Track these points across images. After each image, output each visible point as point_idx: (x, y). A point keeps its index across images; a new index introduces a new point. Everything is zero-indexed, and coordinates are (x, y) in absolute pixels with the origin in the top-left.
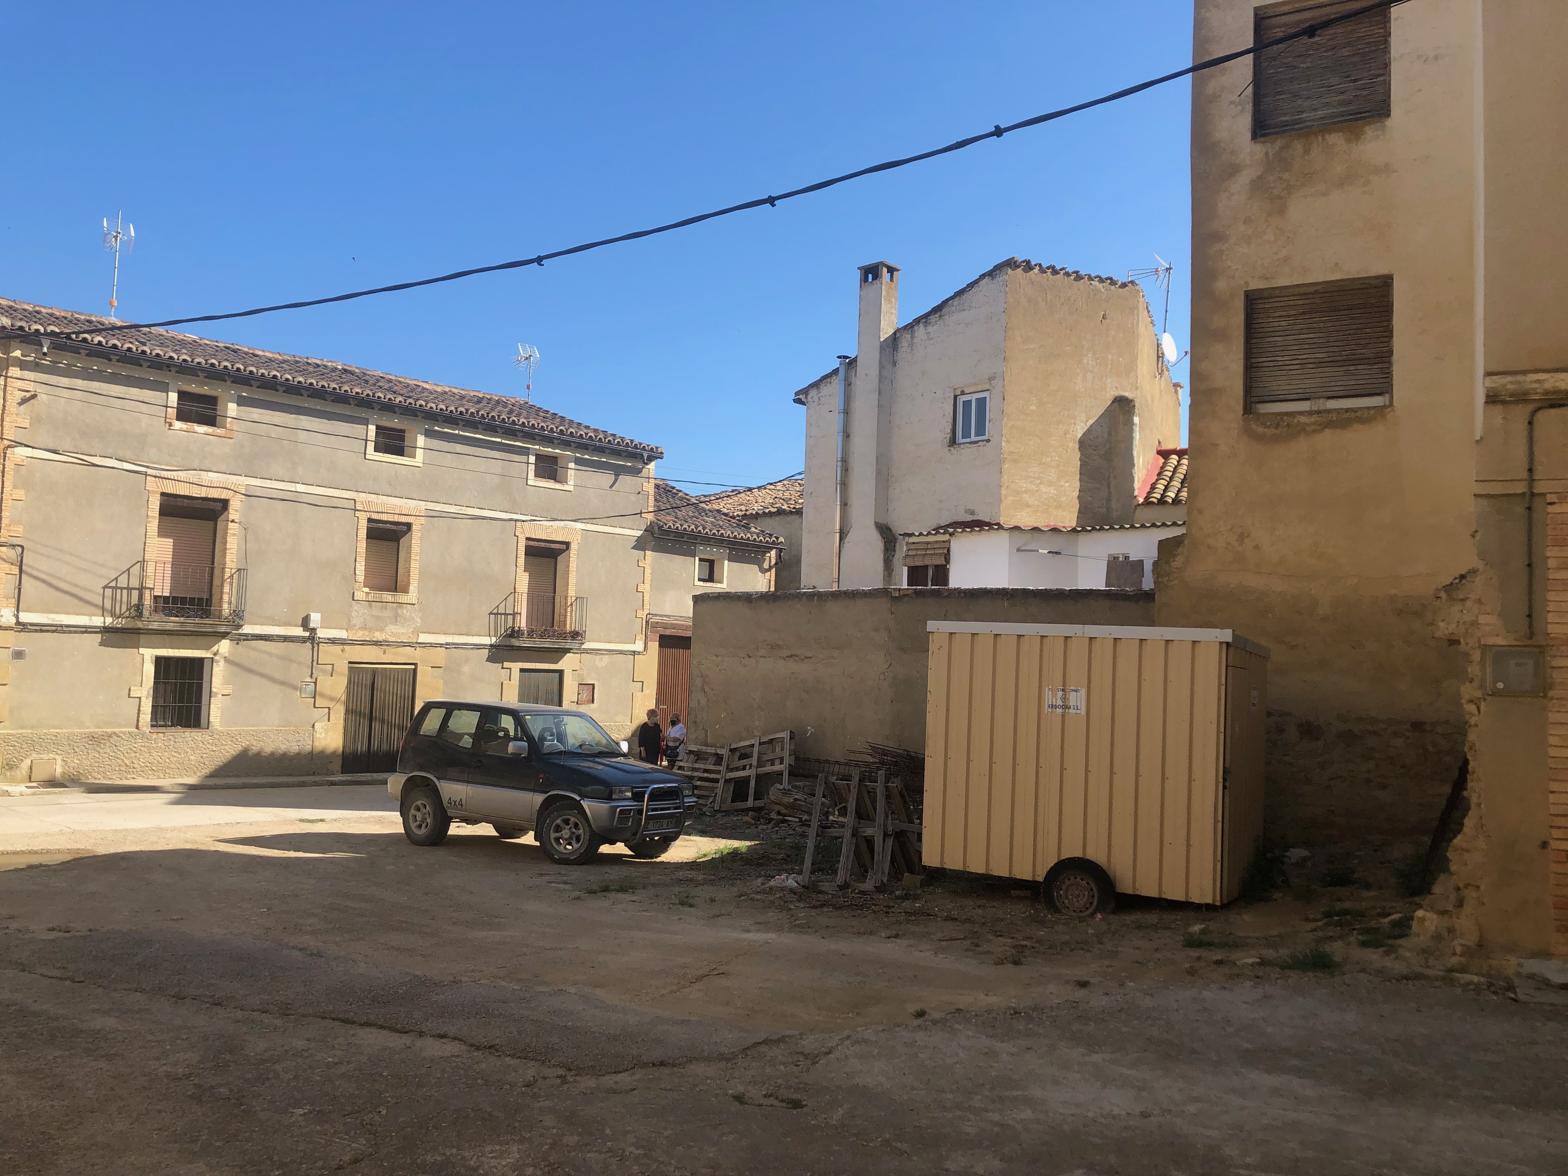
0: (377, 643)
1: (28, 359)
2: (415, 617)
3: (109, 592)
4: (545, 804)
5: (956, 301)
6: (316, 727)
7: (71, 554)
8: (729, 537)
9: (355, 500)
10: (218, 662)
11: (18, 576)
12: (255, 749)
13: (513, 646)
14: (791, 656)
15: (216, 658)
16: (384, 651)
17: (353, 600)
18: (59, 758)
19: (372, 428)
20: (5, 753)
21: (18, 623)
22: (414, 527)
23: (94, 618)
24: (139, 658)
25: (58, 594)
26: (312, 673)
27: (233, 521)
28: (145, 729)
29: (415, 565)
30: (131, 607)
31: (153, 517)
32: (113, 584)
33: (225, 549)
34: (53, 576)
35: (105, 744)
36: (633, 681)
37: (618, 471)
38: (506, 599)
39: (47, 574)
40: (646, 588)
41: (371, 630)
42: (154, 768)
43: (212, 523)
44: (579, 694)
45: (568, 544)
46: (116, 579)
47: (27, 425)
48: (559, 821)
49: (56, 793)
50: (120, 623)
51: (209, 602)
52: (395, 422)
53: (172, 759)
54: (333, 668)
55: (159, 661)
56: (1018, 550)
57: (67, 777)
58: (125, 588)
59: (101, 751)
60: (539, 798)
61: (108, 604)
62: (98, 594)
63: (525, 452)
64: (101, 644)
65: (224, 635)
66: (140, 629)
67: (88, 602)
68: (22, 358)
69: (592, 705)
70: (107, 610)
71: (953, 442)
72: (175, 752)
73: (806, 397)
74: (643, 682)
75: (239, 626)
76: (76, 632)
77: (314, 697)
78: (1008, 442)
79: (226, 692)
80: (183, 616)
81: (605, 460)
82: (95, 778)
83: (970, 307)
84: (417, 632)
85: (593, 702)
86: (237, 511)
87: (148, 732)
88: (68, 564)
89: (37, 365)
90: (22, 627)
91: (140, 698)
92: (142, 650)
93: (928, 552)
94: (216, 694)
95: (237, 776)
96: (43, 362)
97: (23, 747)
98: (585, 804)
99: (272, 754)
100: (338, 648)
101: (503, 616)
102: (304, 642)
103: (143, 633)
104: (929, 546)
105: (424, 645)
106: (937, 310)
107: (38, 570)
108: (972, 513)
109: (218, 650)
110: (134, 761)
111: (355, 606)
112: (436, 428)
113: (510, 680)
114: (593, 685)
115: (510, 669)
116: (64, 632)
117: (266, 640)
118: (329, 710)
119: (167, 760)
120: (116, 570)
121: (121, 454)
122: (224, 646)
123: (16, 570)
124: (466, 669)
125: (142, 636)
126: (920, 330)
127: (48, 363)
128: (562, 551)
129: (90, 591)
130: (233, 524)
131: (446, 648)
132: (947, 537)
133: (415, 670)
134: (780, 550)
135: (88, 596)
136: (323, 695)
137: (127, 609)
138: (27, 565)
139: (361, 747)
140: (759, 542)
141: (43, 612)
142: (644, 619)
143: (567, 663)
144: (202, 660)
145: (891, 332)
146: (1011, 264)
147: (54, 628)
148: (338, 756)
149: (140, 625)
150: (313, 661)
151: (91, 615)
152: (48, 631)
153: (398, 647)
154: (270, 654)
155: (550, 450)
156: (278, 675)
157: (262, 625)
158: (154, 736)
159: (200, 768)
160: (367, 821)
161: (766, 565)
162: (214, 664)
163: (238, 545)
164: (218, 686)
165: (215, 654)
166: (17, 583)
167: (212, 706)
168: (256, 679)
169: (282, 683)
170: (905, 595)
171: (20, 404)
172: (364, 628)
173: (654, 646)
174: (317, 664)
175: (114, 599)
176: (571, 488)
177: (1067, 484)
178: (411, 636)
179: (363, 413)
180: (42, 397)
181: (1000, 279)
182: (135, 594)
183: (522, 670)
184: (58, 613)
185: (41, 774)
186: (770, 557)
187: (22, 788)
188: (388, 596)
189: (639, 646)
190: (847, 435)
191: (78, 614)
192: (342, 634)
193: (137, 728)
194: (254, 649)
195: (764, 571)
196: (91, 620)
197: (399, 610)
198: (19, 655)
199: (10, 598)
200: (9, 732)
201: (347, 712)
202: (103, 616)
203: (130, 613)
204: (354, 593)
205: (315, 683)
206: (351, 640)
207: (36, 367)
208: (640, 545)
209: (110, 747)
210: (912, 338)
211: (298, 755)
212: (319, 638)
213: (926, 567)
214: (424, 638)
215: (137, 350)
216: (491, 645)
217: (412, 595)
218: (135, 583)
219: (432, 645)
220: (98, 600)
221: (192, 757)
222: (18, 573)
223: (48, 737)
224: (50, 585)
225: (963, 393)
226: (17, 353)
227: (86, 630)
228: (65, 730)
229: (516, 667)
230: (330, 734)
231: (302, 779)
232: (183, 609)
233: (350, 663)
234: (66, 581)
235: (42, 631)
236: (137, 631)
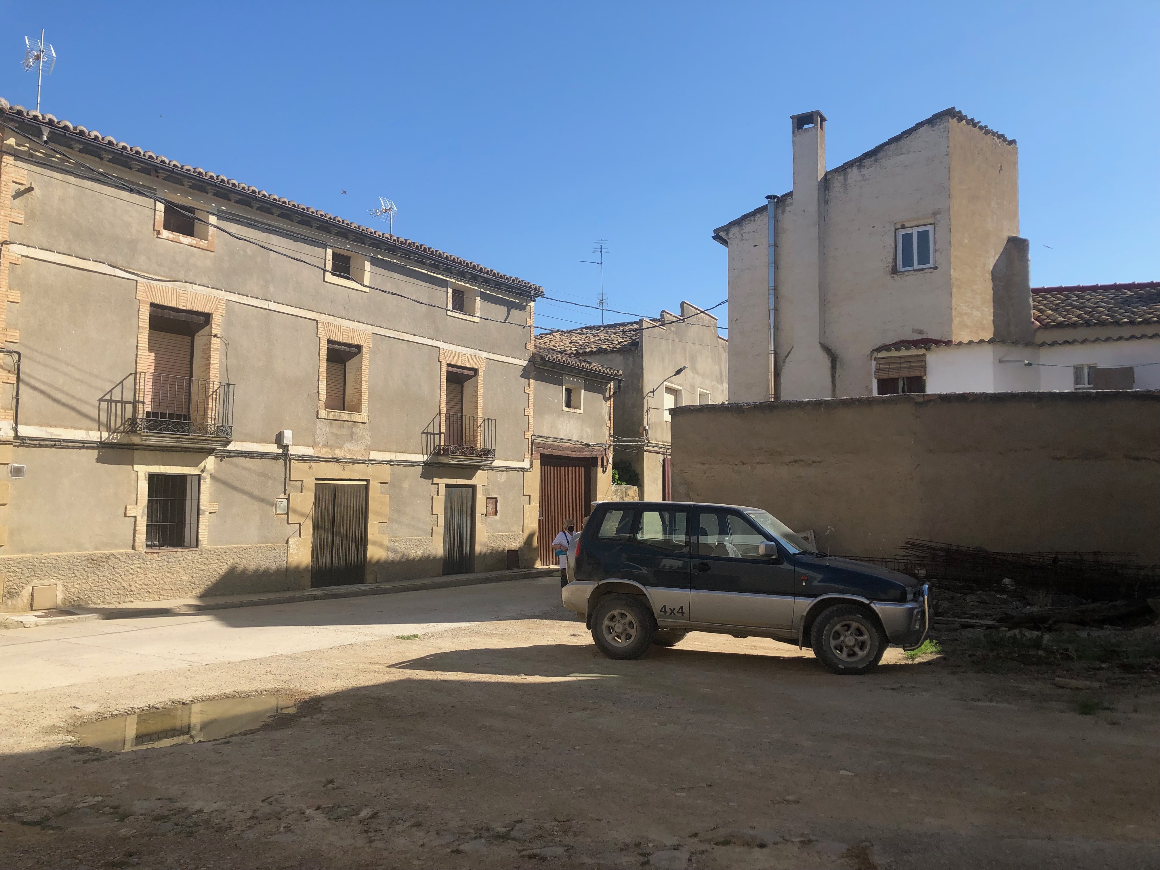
0: (337, 460)
1: (22, 148)
2: (366, 436)
3: (104, 405)
5: (893, 146)
6: (290, 543)
7: (67, 364)
8: (587, 368)
9: (317, 321)
10: (205, 479)
11: (15, 385)
12: (240, 568)
13: (440, 463)
15: (204, 475)
16: (344, 468)
17: (318, 418)
18: (60, 583)
19: (330, 252)
20: (6, 580)
21: (17, 437)
22: (364, 350)
23: (91, 433)
24: (133, 476)
25: (55, 405)
26: (285, 490)
27: (215, 336)
28: (141, 549)
29: (365, 386)
30: (125, 422)
31: (143, 328)
32: (108, 397)
33: (209, 364)
34: (51, 386)
35: (103, 567)
36: (524, 495)
37: (510, 306)
38: (433, 420)
39: (45, 383)
40: (530, 412)
41: (332, 447)
42: (149, 590)
43: (190, 338)
44: (487, 506)
45: (476, 371)
46: (111, 391)
47: (20, 219)
50: (116, 438)
51: (187, 417)
52: (346, 248)
53: (165, 580)
54: (302, 484)
55: (152, 478)
57: (67, 603)
58: (119, 402)
59: (100, 574)
61: (104, 418)
62: (94, 406)
63: (444, 284)
64: (98, 460)
65: (210, 452)
66: (134, 445)
67: (87, 416)
68: (16, 147)
69: (496, 517)
70: (103, 424)
71: (894, 271)
72: (168, 572)
73: (727, 234)
74: (530, 496)
75: (228, 442)
76: (73, 448)
77: (287, 514)
79: (213, 510)
80: (178, 431)
81: (501, 296)
82: (95, 603)
83: (909, 151)
84: (369, 449)
85: (496, 514)
86: (218, 325)
87: (143, 552)
88: (65, 374)
89: (31, 155)
90: (21, 441)
91: (135, 517)
92: (136, 467)
93: (902, 365)
94: (204, 511)
95: (224, 595)
96: (37, 153)
97: (24, 572)
98: (877, 607)
99: (256, 572)
100: (306, 465)
101: (432, 435)
102: (278, 459)
103: (137, 449)
104: (903, 360)
105: (375, 462)
106: (873, 154)
107: (35, 378)
108: (921, 332)
109: (205, 468)
110: (132, 584)
111: (320, 424)
112: (379, 256)
113: (438, 495)
114: (496, 498)
115: (438, 484)
116: (63, 447)
117: (246, 457)
118: (300, 526)
119: (162, 582)
120: (111, 382)
121: (113, 261)
122: (210, 462)
123: (13, 379)
124: (406, 485)
125: (136, 452)
126: (854, 173)
127: (41, 155)
128: (470, 377)
129: (86, 403)
130: (215, 339)
131: (391, 465)
132: (923, 351)
133: (367, 487)
134: (620, 381)
135: (85, 409)
136: (295, 511)
137: (122, 424)
138: (25, 373)
139: (326, 561)
140: (607, 374)
141: (41, 425)
142: (530, 439)
143: (479, 479)
144: (182, 479)
145: (823, 174)
146: (951, 113)
147: (53, 443)
148: (309, 571)
149: (136, 440)
150: (286, 477)
151: (88, 429)
152: (47, 446)
153: (354, 463)
154: (249, 470)
155: (462, 283)
156: (256, 492)
157: (242, 441)
158: (149, 557)
159: (191, 588)
161: (607, 395)
162: (202, 481)
163: (220, 360)
164: (205, 503)
165: (203, 471)
166: (15, 394)
167: (200, 524)
168: (238, 496)
169: (262, 500)
171: (15, 197)
172: (326, 445)
173: (537, 463)
174: (290, 480)
175: (109, 412)
176: (477, 320)
178: (364, 453)
179: (322, 236)
180: (37, 191)
181: (940, 127)
182: (129, 408)
183: (447, 486)
184: (55, 426)
185: (42, 601)
186: (610, 388)
187: (30, 618)
188: (345, 415)
189: (526, 464)
191: (76, 428)
192: (308, 451)
193: (134, 548)
194: (236, 465)
195: (606, 399)
196: (88, 434)
197: (354, 429)
198: (17, 472)
199: (8, 409)
200: (10, 556)
201: (317, 527)
202: (99, 430)
203: (124, 428)
204: (318, 411)
205: (288, 499)
206: (317, 457)
207: (29, 158)
208: (526, 374)
209: (108, 569)
210: (845, 179)
211: (278, 571)
212: (291, 455)
214: (374, 455)
215: (131, 150)
216: (424, 462)
217: (363, 416)
218: (129, 396)
219: (381, 462)
220: (94, 413)
221: (183, 578)
222: (15, 382)
223: (49, 560)
224: (49, 396)
225: (903, 227)
226: (11, 141)
227: (83, 445)
228: (65, 553)
229: (443, 482)
230: (301, 549)
231: (288, 594)
232: (178, 423)
233: (316, 479)
234: (63, 392)
235: (40, 446)
236: (131, 447)
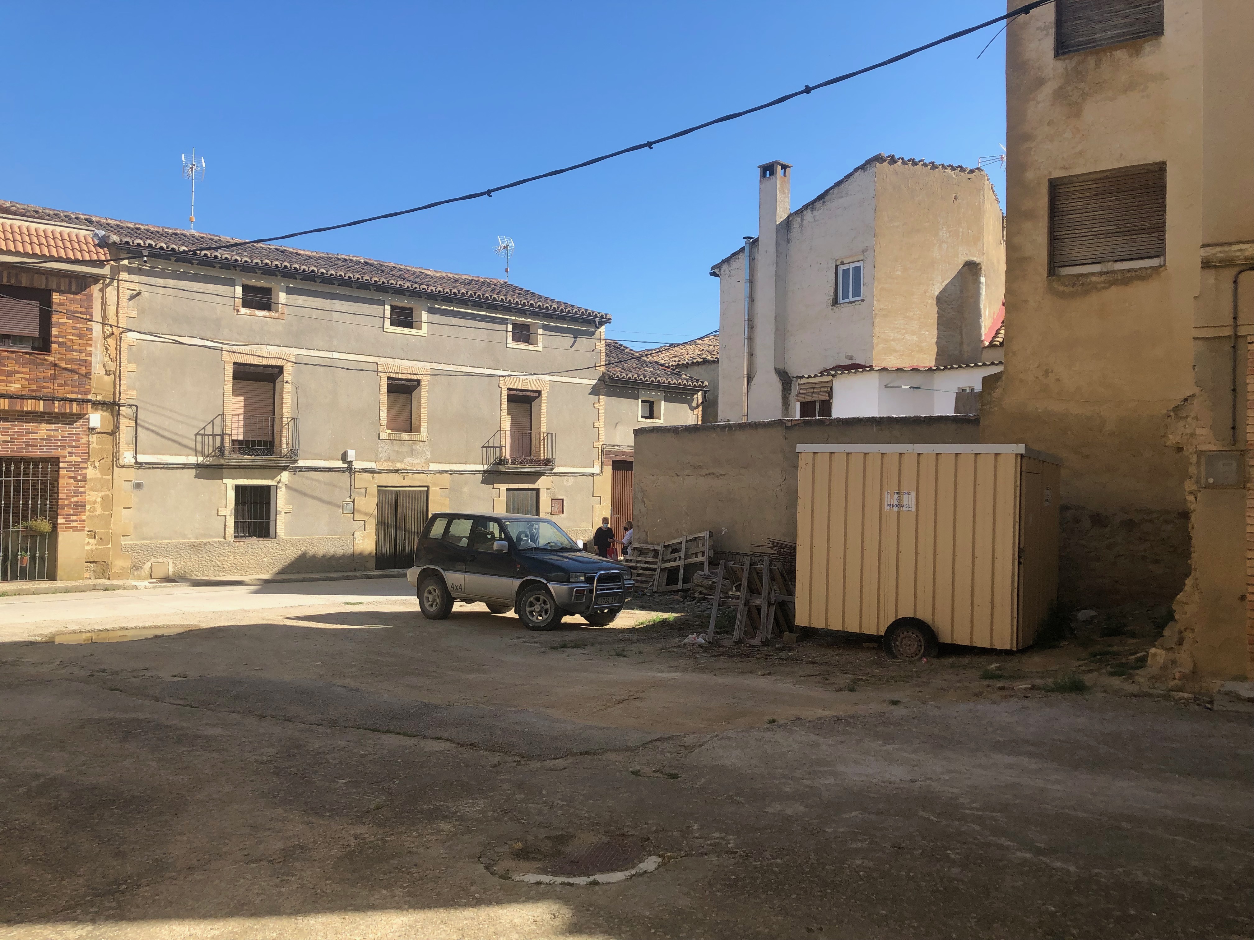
0: (398, 471)
1: (133, 265)
2: (426, 451)
3: (199, 438)
4: (522, 587)
5: (836, 190)
6: (355, 535)
7: (171, 411)
8: (664, 383)
9: (377, 363)
10: (281, 488)
11: (135, 428)
12: (311, 553)
13: (501, 471)
14: (709, 474)
15: (280, 485)
16: (404, 477)
17: (379, 439)
18: (170, 561)
19: (388, 308)
20: (133, 558)
21: (136, 462)
22: (422, 383)
23: (189, 457)
24: (223, 487)
25: (163, 440)
26: (351, 495)
27: (287, 382)
28: (230, 539)
29: (424, 412)
30: (216, 449)
31: (228, 381)
32: (202, 432)
33: (282, 404)
34: (159, 427)
35: (202, 551)
36: (593, 496)
37: (576, 334)
38: (494, 435)
39: (155, 426)
40: (601, 424)
41: (393, 462)
42: (238, 568)
43: (272, 384)
44: (552, 507)
45: (539, 392)
46: (204, 428)
47: (135, 315)
48: (532, 599)
49: (170, 587)
50: (209, 461)
51: (272, 443)
52: (405, 303)
53: (250, 561)
54: (366, 490)
55: (238, 488)
56: (886, 386)
57: (177, 575)
58: (211, 435)
59: (200, 556)
60: (517, 583)
61: (199, 447)
62: (191, 439)
63: (505, 322)
64: (196, 477)
65: (284, 468)
66: (223, 465)
67: (186, 446)
68: (129, 265)
69: (562, 515)
70: (199, 452)
71: (835, 302)
72: (253, 556)
73: (720, 271)
74: (600, 497)
75: (295, 461)
76: (177, 468)
77: (353, 513)
78: (878, 301)
79: (288, 511)
80: (253, 455)
81: (566, 326)
82: (197, 576)
83: (847, 194)
84: (428, 462)
85: (563, 513)
86: (290, 374)
87: (232, 541)
88: (170, 418)
89: (140, 269)
90: (140, 465)
91: (225, 516)
92: (225, 481)
93: (815, 390)
94: (281, 512)
95: (298, 573)
96: (144, 267)
97: (145, 553)
98: (551, 586)
99: (324, 556)
100: (369, 476)
101: (492, 449)
102: (344, 472)
103: (225, 468)
104: (817, 386)
105: (434, 472)
106: (821, 197)
107: (148, 423)
108: (851, 358)
109: (280, 480)
110: (224, 563)
111: (382, 444)
112: (436, 306)
113: (499, 497)
114: (563, 500)
115: (499, 489)
116: (169, 469)
117: (315, 471)
118: (365, 522)
119: (247, 562)
120: (205, 421)
121: (203, 335)
122: (285, 476)
123: (133, 424)
124: (466, 489)
125: (225, 470)
126: (808, 214)
127: (147, 268)
128: (535, 398)
129: (186, 438)
130: (287, 384)
131: (450, 474)
132: (830, 378)
133: (428, 491)
134: (705, 392)
135: (185, 442)
136: (359, 512)
137: (213, 451)
138: (140, 420)
139: (389, 549)
140: (688, 386)
141: (154, 454)
142: (600, 448)
143: (542, 484)
144: (268, 488)
145: (785, 216)
146: (879, 159)
147: (162, 466)
148: (373, 557)
149: (222, 462)
150: (351, 486)
151: (188, 455)
152: (158, 468)
153: (414, 473)
154: (318, 481)
155: (523, 319)
156: (325, 497)
157: (312, 459)
158: (237, 544)
159: (271, 568)
160: (394, 603)
161: (694, 404)
162: (278, 490)
163: (292, 400)
164: (281, 506)
165: (279, 482)
166: (134, 433)
167: (278, 521)
168: (310, 501)
169: (329, 503)
170: (795, 425)
171: (130, 300)
172: (388, 460)
173: (608, 469)
174: (354, 488)
175: (203, 444)
176: (541, 349)
177: (927, 333)
178: (423, 465)
179: (380, 296)
180: (145, 294)
181: (870, 171)
182: (218, 439)
183: (508, 490)
184: (164, 454)
185: (159, 572)
186: (697, 398)
187: (145, 583)
188: (405, 436)
189: (596, 469)
190: (752, 299)
191: (178, 455)
192: (372, 465)
193: (225, 538)
194: (307, 478)
195: (692, 409)
196: (187, 459)
197: (414, 446)
198: (138, 486)
199: (130, 444)
200: (135, 542)
201: (378, 523)
202: (196, 456)
203: (215, 454)
204: (379, 434)
205: (353, 502)
206: (379, 470)
207: (139, 271)
208: (595, 391)
209: (206, 552)
210: (802, 220)
211: (343, 557)
212: (355, 468)
213: (815, 402)
214: (433, 467)
215: (211, 256)
216: (484, 471)
217: (424, 434)
218: (218, 431)
219: (439, 472)
220: (192, 444)
221: (265, 560)
222: (134, 426)
223: (162, 546)
224: (158, 434)
225: (842, 263)
226: (125, 262)
227: (185, 467)
228: (173, 541)
229: (504, 487)
230: (366, 540)
231: (346, 574)
232: (253, 449)
233: (379, 486)
234: (168, 431)
235: (153, 468)
236: (221, 467)
